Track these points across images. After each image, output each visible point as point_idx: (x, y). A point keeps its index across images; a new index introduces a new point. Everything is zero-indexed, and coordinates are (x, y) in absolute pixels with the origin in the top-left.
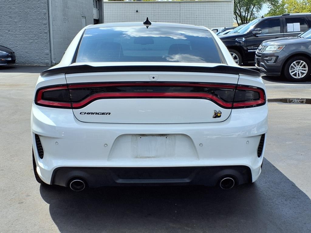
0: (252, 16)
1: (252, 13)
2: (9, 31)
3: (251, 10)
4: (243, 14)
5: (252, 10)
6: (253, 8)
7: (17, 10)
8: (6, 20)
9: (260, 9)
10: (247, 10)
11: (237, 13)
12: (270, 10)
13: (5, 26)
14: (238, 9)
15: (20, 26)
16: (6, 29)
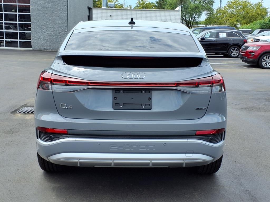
0: (194, 21)
1: (194, 19)
2: (43, 30)
3: (193, 16)
4: (188, 19)
5: (195, 16)
6: (195, 15)
7: (48, 17)
8: (42, 23)
10: (191, 16)
11: (183, 19)
13: (41, 26)
14: (184, 16)
15: (50, 27)
16: (42, 29)
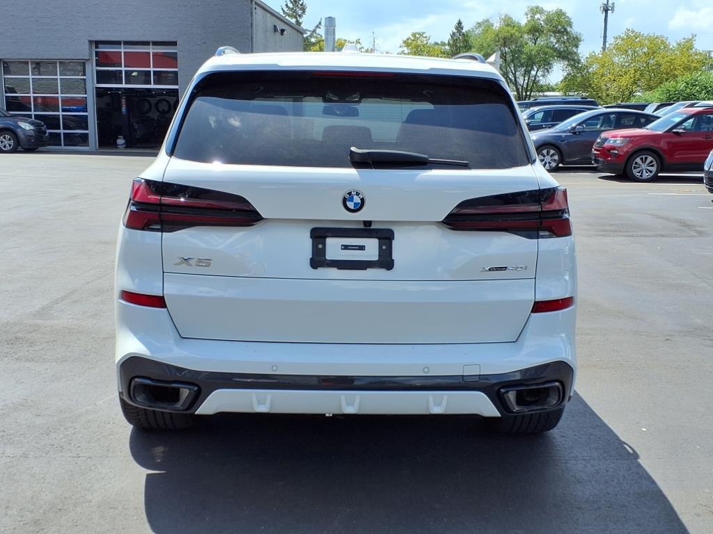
1: (535, 78)
5: (537, 73)
9: (548, 72)
12: (565, 74)
14: (512, 72)
